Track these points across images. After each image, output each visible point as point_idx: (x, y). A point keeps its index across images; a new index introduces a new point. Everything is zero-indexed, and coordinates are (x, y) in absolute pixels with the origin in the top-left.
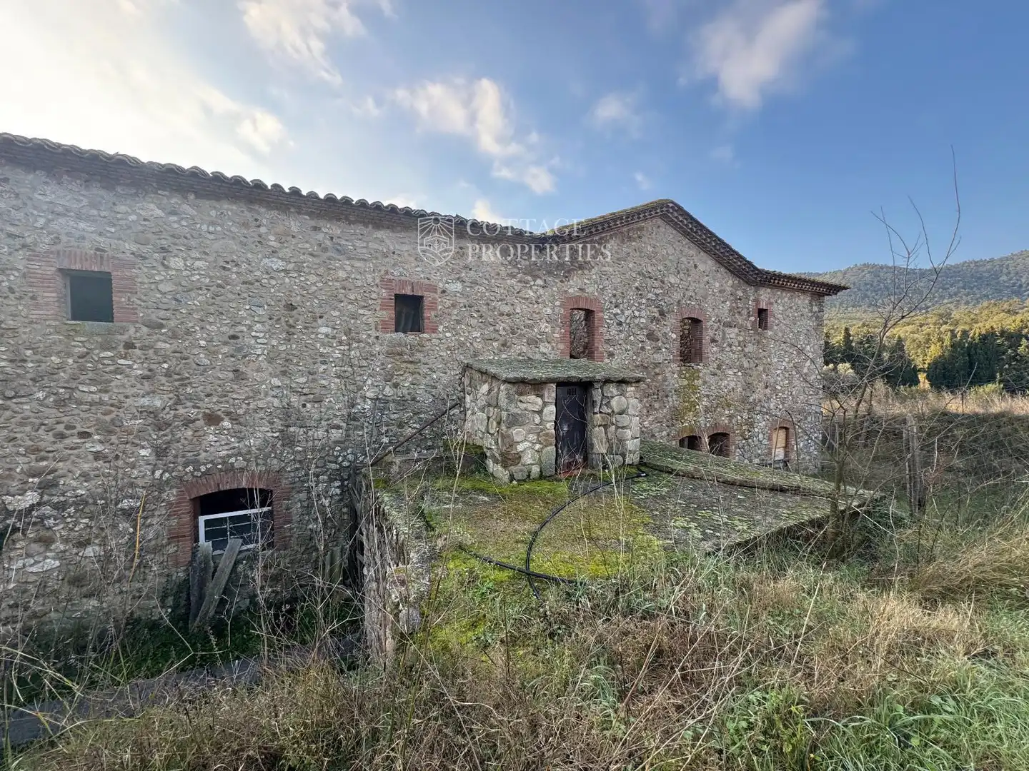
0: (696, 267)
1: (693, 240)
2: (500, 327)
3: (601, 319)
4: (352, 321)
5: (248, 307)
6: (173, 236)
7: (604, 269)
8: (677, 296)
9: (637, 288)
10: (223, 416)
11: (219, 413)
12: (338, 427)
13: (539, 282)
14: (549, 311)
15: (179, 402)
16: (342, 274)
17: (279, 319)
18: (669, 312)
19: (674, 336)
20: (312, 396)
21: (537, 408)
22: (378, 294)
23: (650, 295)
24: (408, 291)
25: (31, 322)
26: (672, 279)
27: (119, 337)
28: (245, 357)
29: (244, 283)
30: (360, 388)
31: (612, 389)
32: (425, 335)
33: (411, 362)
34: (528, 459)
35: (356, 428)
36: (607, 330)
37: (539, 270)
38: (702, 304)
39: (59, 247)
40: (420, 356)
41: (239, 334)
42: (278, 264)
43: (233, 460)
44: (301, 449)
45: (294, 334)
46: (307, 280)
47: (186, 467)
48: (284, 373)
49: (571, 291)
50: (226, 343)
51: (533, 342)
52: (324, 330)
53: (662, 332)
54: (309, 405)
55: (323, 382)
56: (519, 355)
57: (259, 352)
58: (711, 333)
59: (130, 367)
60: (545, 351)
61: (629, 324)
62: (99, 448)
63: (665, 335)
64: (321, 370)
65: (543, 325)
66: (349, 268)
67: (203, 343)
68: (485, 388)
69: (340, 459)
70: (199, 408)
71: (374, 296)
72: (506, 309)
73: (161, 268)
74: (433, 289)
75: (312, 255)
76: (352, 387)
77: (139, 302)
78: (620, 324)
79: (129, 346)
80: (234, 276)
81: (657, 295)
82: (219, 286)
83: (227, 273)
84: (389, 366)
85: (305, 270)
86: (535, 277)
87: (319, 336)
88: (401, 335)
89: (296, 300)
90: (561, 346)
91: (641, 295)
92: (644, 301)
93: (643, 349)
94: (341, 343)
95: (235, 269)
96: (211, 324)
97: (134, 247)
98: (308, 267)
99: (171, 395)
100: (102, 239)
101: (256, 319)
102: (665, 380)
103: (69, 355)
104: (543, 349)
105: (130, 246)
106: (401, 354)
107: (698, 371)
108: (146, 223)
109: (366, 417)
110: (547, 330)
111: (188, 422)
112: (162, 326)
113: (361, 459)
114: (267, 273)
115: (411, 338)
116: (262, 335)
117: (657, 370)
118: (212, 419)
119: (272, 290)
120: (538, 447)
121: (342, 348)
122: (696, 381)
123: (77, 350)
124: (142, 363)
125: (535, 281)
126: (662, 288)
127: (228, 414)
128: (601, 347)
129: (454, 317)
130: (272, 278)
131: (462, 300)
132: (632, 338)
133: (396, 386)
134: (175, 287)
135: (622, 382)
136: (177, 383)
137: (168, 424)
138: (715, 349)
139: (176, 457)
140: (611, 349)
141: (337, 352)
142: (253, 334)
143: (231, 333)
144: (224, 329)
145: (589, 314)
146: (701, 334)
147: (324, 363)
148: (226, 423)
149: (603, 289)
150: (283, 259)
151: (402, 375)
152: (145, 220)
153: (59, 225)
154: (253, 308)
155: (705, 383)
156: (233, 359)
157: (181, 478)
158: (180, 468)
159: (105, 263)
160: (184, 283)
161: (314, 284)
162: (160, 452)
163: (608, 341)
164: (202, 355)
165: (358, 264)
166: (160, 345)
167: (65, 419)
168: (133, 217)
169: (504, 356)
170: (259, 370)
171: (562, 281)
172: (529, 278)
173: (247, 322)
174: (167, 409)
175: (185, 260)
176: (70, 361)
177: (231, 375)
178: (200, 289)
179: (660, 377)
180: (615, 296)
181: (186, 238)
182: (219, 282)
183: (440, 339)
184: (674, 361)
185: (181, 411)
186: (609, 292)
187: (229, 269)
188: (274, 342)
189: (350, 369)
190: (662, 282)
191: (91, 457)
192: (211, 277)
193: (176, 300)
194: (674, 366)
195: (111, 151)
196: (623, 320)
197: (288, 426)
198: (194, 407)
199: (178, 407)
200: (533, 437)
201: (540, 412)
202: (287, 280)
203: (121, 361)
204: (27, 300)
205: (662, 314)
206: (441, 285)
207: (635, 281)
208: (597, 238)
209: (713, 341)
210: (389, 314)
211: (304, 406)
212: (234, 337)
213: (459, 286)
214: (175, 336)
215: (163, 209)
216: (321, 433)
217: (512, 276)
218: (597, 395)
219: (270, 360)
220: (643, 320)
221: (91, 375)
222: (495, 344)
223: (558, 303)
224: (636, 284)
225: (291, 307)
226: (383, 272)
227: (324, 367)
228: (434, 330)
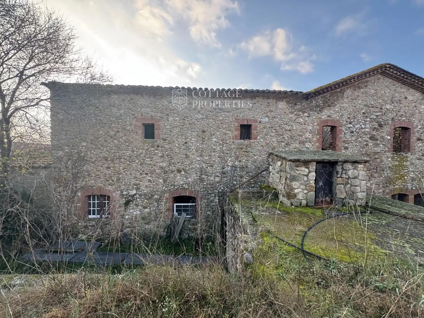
0: (406, 98)
1: (404, 83)
2: (285, 136)
3: (340, 130)
4: (224, 136)
5: (190, 132)
6: (170, 110)
7: (342, 105)
8: (390, 115)
9: (364, 113)
10: (182, 170)
11: (181, 169)
12: (218, 176)
13: (306, 114)
14: (311, 128)
15: (170, 165)
16: (221, 118)
17: (200, 136)
18: (385, 125)
19: (389, 138)
20: (210, 164)
21: (306, 173)
22: (234, 125)
23: (372, 116)
24: (245, 123)
25: (136, 140)
26: (388, 107)
27: (155, 144)
28: (189, 150)
29: (190, 124)
30: (226, 162)
31: (349, 166)
32: (251, 141)
33: (246, 152)
34: (300, 196)
35: (224, 177)
36: (344, 134)
37: (306, 109)
38: (411, 119)
39: (143, 117)
40: (249, 149)
41: (187, 142)
42: (201, 116)
43: (184, 186)
44: (205, 183)
45: (204, 141)
46: (209, 121)
47: (171, 187)
48: (201, 156)
49: (323, 117)
50: (183, 145)
51: (302, 143)
52: (214, 139)
53: (380, 136)
54: (208, 168)
55: (214, 159)
56: (295, 148)
57: (193, 148)
58: (417, 135)
59: (158, 153)
60: (308, 146)
61: (358, 132)
62: (150, 178)
63: (382, 137)
64: (213, 155)
65: (307, 135)
66: (223, 116)
67: (177, 145)
68: (279, 163)
69: (219, 189)
70: (175, 167)
71: (233, 126)
72: (288, 128)
73: (167, 121)
74: (256, 121)
75: (211, 112)
76: (223, 161)
77: (161, 132)
78: (352, 132)
79: (158, 146)
80: (187, 122)
81: (377, 116)
82: (182, 126)
83: (185, 121)
84: (238, 153)
85: (209, 118)
86: (304, 113)
87: (213, 142)
88: (243, 141)
89: (205, 129)
90: (317, 144)
91: (366, 116)
92: (368, 120)
93: (367, 145)
94: (220, 144)
95: (187, 120)
96: (179, 138)
97: (160, 115)
98: (210, 116)
99: (168, 163)
100: (153, 113)
101: (193, 136)
102: (382, 161)
103: (144, 149)
104: (307, 146)
105: (159, 115)
106: (242, 149)
107: (407, 157)
108: (163, 107)
109: (228, 173)
110: (309, 137)
111: (172, 172)
112: (166, 140)
113: (226, 189)
114: (197, 120)
115: (246, 142)
116: (194, 142)
117: (376, 156)
118: (179, 171)
119: (198, 126)
120: (305, 191)
121: (220, 146)
122: (405, 163)
123: (145, 148)
124: (161, 152)
125: (303, 114)
126: (380, 112)
127: (183, 169)
128: (340, 144)
129: (264, 133)
130: (198, 121)
131: (268, 125)
132: (360, 139)
133: (240, 161)
134: (170, 127)
135: (355, 162)
136: (170, 158)
137: (167, 172)
138: (420, 144)
139: (169, 183)
140: (346, 145)
141: (218, 148)
142: (192, 142)
143: (185, 142)
144: (183, 140)
145: (333, 128)
146: (410, 136)
147: (214, 152)
148: (183, 173)
149: (342, 115)
150: (202, 114)
151: (242, 157)
152: (163, 106)
153: (143, 110)
154: (192, 133)
155: (412, 164)
156: (185, 151)
157: (170, 190)
158: (170, 187)
159: (153, 121)
160: (173, 126)
161: (211, 123)
162: (165, 181)
163: (344, 142)
164: (177, 149)
165: (227, 114)
166: (166, 146)
167: (142, 169)
168: (160, 106)
169: (287, 149)
170: (193, 154)
171: (318, 113)
172: (301, 113)
173: (190, 138)
174: (167, 167)
175: (173, 117)
176: (144, 151)
177: (185, 156)
178: (177, 127)
179: (378, 160)
180: (349, 118)
181: (173, 110)
182: (182, 124)
183: (258, 142)
184: (389, 151)
185: (171, 168)
186: (346, 116)
187: (185, 120)
188: (198, 144)
189: (223, 154)
190: (381, 109)
191: (148, 181)
192: (180, 123)
193: (170, 131)
194: (389, 154)
195: (149, 85)
196: (354, 130)
197: (201, 175)
198: (174, 167)
199: (170, 166)
200: (303, 187)
201: (307, 176)
202: (203, 122)
203: (156, 151)
204: (135, 133)
205: (380, 126)
206: (259, 119)
207: (362, 109)
208: (339, 90)
209: (419, 139)
210: (238, 133)
211: (207, 168)
212: (186, 143)
213: (267, 119)
214: (169, 143)
215: (168, 102)
216: (212, 178)
217: (292, 113)
218: (339, 168)
219: (197, 151)
220: (367, 130)
221: (148, 156)
222: (283, 144)
223: (316, 124)
224: (363, 111)
225: (204, 132)
226: (236, 116)
227: (214, 153)
228: (256, 138)
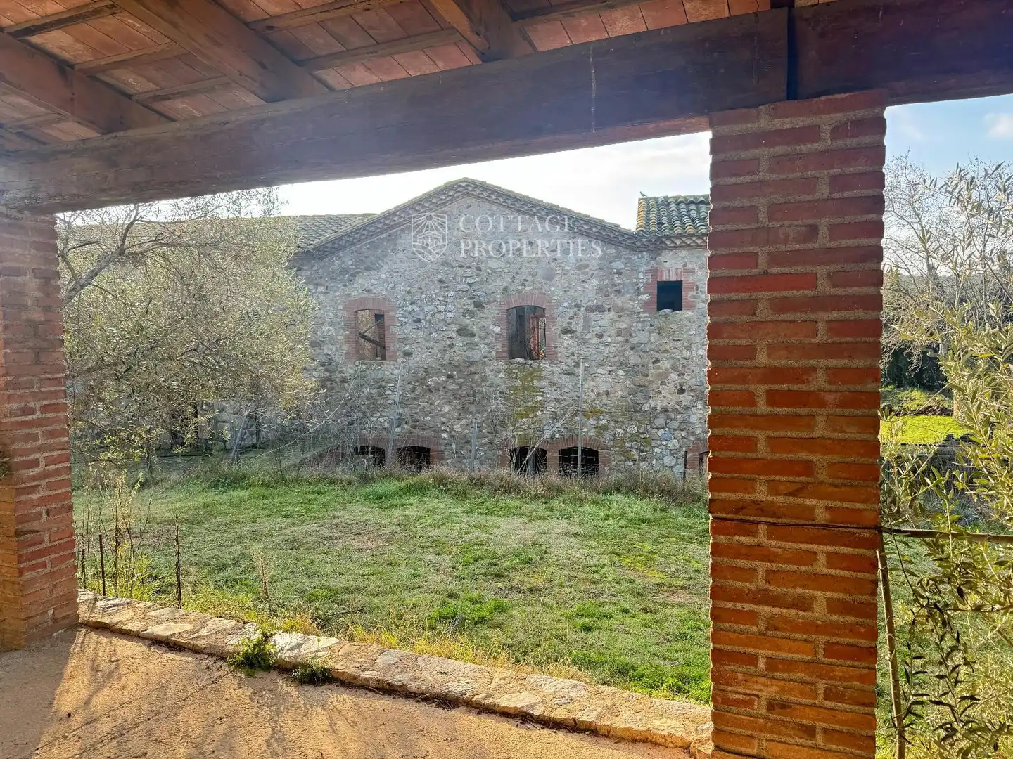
3: (393, 318)
7: (395, 266)
8: (499, 283)
9: (440, 281)
13: (321, 289)
14: (332, 315)
18: (488, 302)
19: (497, 329)
23: (460, 286)
26: (493, 264)
36: (399, 328)
37: (321, 277)
38: (545, 287)
49: (355, 293)
53: (479, 326)
58: (562, 322)
61: (430, 321)
63: (484, 329)
65: (326, 329)
78: (418, 321)
81: (470, 285)
90: (346, 347)
91: (447, 287)
92: (451, 294)
93: (452, 346)
102: (484, 379)
107: (542, 370)
110: (330, 333)
117: (473, 369)
122: (535, 382)
126: (477, 276)
128: (393, 346)
132: (434, 335)
138: (570, 342)
140: (407, 348)
145: (379, 318)
149: (393, 288)
155: (552, 384)
163: (401, 340)
171: (345, 286)
179: (477, 377)
180: (409, 292)
184: (498, 358)
186: (402, 289)
190: (479, 269)
194: (498, 364)
196: (421, 317)
205: (479, 305)
207: (438, 272)
209: (567, 331)
220: (451, 315)
223: (340, 307)
224: (440, 277)
